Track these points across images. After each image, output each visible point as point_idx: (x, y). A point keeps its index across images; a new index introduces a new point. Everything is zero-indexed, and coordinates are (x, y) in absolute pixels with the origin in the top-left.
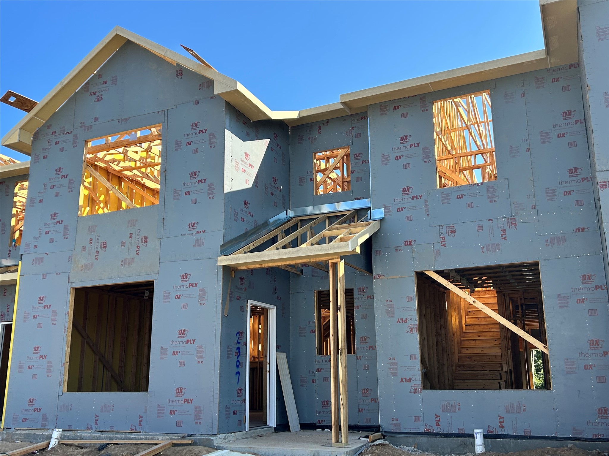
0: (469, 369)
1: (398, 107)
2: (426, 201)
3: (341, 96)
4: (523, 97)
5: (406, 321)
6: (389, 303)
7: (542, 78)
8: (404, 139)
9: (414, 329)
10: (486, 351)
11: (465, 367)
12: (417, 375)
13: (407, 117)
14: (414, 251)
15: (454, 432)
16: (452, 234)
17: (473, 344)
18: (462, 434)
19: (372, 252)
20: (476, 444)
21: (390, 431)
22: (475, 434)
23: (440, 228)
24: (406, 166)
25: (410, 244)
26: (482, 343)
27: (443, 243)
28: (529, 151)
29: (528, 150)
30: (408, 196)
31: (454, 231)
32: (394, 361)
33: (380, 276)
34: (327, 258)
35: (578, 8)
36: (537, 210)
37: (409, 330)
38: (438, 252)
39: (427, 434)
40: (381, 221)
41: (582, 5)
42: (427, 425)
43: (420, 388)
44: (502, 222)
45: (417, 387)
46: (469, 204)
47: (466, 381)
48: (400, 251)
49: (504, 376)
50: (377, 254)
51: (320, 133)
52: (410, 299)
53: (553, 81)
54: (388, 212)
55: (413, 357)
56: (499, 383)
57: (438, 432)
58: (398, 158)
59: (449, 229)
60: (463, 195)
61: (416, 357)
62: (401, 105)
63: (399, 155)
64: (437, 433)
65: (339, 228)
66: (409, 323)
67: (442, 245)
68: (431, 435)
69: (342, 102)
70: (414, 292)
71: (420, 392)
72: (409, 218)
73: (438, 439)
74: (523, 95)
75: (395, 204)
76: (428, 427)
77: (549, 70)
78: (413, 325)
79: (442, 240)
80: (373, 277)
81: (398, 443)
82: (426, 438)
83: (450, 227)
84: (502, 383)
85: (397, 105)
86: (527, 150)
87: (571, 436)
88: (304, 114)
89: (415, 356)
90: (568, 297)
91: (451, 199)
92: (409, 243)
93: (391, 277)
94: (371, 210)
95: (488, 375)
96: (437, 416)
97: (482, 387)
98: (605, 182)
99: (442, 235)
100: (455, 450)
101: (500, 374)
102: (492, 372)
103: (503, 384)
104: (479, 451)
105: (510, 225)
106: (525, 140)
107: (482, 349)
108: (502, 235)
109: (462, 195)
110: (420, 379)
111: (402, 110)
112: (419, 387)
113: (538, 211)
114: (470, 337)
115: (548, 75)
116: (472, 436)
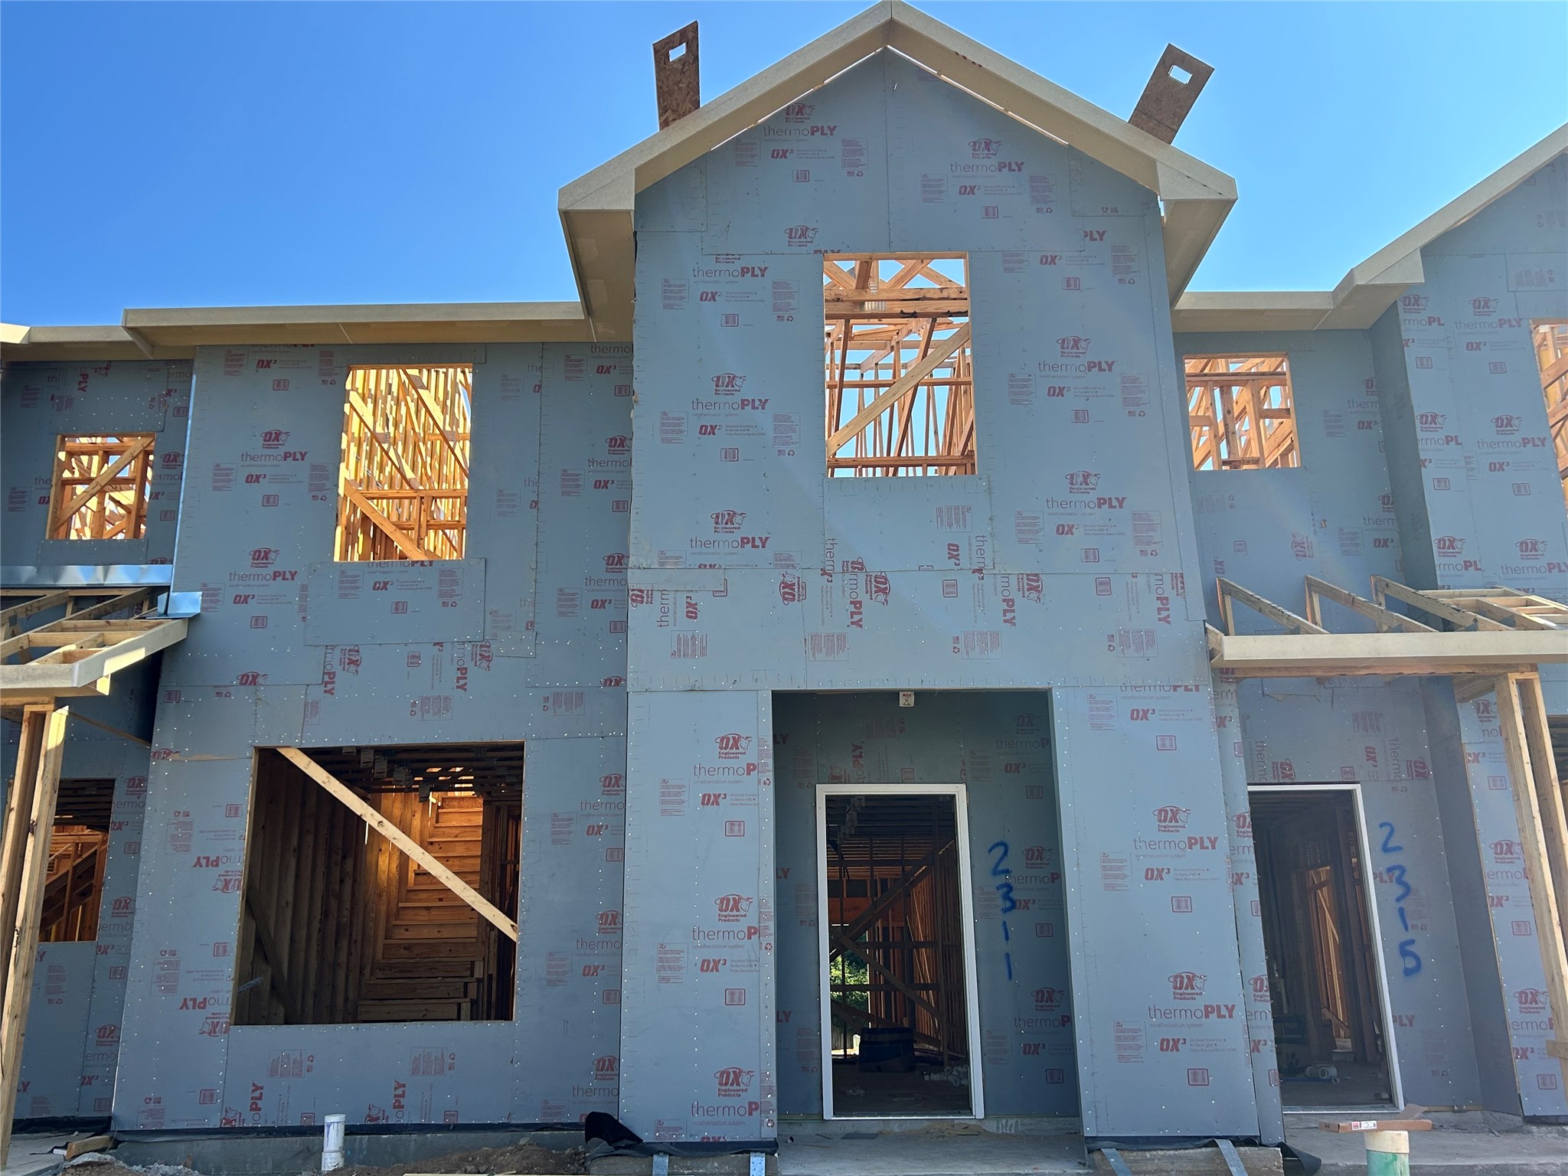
0: (398, 975)
1: (269, 363)
2: (304, 588)
3: (127, 312)
4: (538, 392)
5: (216, 863)
6: (182, 820)
7: (579, 361)
8: (272, 438)
9: (232, 882)
10: (446, 933)
11: (393, 970)
12: (222, 991)
13: (286, 388)
14: (259, 699)
15: (290, 1123)
16: (353, 668)
17: (424, 916)
18: (308, 1126)
19: (157, 693)
20: (326, 1149)
21: (135, 1128)
22: (326, 1125)
23: (328, 651)
24: (269, 501)
25: (254, 682)
26: (442, 915)
27: (330, 687)
28: (535, 507)
29: (535, 504)
30: (264, 571)
31: (357, 661)
32: (173, 959)
33: (169, 753)
34: (19, 699)
35: (635, 233)
36: (535, 633)
37: (220, 885)
38: (315, 705)
39: (227, 1131)
40: (192, 620)
41: (642, 230)
42: (230, 1109)
43: (226, 1023)
44: (462, 651)
45: (218, 1020)
46: (397, 603)
47: (386, 1002)
48: (226, 696)
49: (473, 989)
50: (169, 699)
51: (83, 389)
52: (233, 811)
53: (601, 370)
54: (211, 601)
55: (220, 950)
56: (459, 1005)
57: (254, 1125)
58: (253, 479)
59: (347, 656)
60: (388, 582)
61: (228, 948)
62: (275, 361)
63: (255, 471)
64: (250, 1127)
65: (81, 628)
66: (222, 869)
67: (325, 692)
68: (234, 1133)
69: (127, 325)
70: (246, 794)
71: (225, 1033)
72: (259, 622)
73: (247, 1143)
74: (538, 388)
75: (230, 586)
76: (231, 1115)
77: (593, 346)
78: (230, 873)
79: (327, 678)
80: (152, 754)
81: (149, 1158)
82: (220, 1141)
83: (350, 651)
84: (463, 1005)
85: (266, 357)
86: (531, 505)
87: (537, 1121)
88: (41, 337)
89: (226, 947)
90: (572, 822)
91: (360, 590)
92: (250, 680)
93: (197, 758)
94: (171, 593)
95: (438, 987)
96: (256, 1088)
97: (420, 1016)
98: (642, 591)
99: (328, 667)
100: (283, 1166)
101: (466, 984)
102: (448, 980)
103: (466, 1007)
104: (330, 1165)
105: (478, 659)
106: (531, 483)
107: (440, 930)
108: (458, 679)
109: (386, 584)
110: (230, 1002)
111: (275, 372)
112: (224, 1020)
113: (538, 635)
114: (420, 901)
115: (592, 357)
116: (320, 1130)
